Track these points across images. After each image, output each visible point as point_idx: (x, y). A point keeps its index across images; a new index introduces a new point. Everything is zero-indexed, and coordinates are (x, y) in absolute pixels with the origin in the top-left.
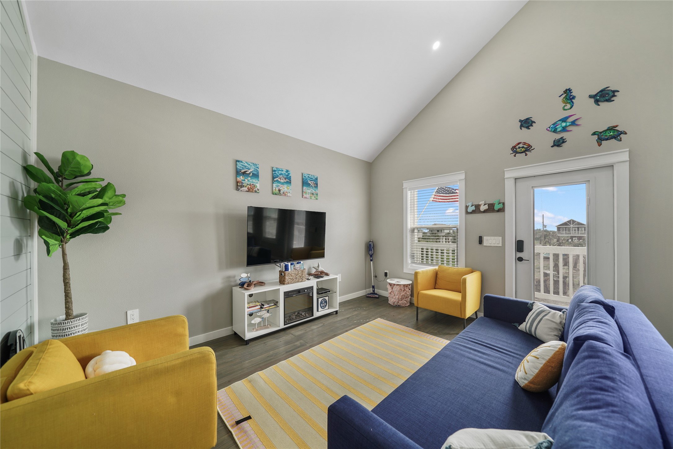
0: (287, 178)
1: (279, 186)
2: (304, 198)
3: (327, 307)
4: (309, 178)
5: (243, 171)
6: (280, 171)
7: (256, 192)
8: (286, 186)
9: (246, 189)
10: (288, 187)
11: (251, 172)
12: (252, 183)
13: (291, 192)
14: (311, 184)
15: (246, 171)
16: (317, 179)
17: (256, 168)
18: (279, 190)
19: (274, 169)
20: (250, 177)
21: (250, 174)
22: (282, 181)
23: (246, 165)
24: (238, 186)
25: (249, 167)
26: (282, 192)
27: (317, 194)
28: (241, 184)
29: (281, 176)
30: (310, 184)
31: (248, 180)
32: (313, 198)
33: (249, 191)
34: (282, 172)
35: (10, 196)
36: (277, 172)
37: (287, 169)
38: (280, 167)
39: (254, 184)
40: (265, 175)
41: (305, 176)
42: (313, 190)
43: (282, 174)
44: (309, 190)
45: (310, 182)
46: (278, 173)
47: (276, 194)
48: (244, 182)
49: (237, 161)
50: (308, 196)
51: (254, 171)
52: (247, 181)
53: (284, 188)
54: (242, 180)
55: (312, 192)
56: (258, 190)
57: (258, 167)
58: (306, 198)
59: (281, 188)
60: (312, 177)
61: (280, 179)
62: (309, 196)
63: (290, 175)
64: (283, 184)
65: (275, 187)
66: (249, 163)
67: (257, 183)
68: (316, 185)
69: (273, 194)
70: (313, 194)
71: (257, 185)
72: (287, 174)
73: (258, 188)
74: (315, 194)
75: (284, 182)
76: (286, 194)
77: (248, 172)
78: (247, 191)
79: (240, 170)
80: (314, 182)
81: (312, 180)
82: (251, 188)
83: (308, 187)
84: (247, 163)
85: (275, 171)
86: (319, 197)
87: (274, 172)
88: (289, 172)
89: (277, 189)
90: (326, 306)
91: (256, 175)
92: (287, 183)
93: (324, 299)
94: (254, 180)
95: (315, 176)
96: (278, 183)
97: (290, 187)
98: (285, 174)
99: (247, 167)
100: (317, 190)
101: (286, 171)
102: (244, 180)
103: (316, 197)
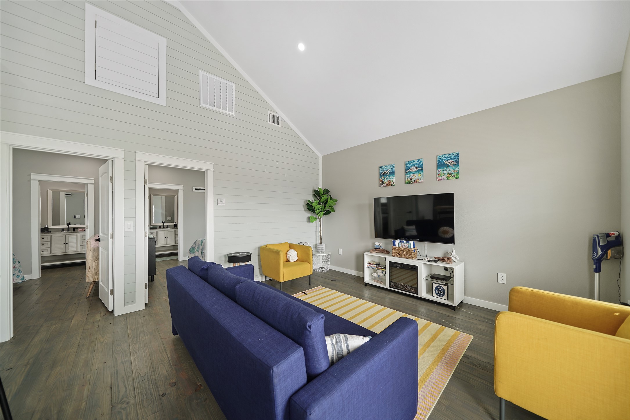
0: (419, 167)
1: (411, 176)
2: (438, 180)
3: (445, 297)
4: (445, 158)
5: (383, 173)
6: (412, 162)
7: (392, 185)
8: (417, 174)
9: (385, 185)
10: (420, 174)
11: (388, 172)
12: (389, 180)
13: (423, 178)
14: (449, 164)
15: (385, 172)
16: (457, 155)
17: (392, 168)
18: (411, 180)
19: (406, 163)
20: (388, 175)
21: (388, 173)
22: (413, 171)
23: (385, 168)
24: (381, 183)
25: (387, 168)
26: (413, 180)
27: (458, 173)
28: (382, 182)
29: (413, 167)
30: (446, 164)
31: (387, 178)
32: (451, 178)
33: (387, 185)
34: (414, 163)
35: (304, 204)
36: (408, 165)
37: (419, 159)
38: (411, 159)
39: (391, 180)
40: (400, 170)
41: (439, 158)
42: (451, 170)
43: (413, 165)
44: (445, 171)
45: (445, 163)
46: (410, 165)
47: (407, 183)
48: (384, 180)
49: (380, 167)
50: (443, 177)
51: (391, 170)
52: (385, 179)
53: (415, 177)
54: (383, 179)
55: (450, 172)
56: (393, 183)
57: (393, 167)
58: (441, 180)
59: (412, 178)
60: (450, 156)
61: (411, 170)
62: (446, 177)
63: (421, 163)
64: (414, 173)
65: (407, 178)
66: (387, 166)
67: (393, 178)
68: (457, 163)
69: (406, 184)
70: (451, 174)
71: (392, 180)
72: (418, 163)
73: (394, 182)
74: (454, 173)
75: (416, 171)
76: (418, 181)
77: (386, 173)
78: (386, 186)
79: (382, 172)
80: (453, 160)
81: (449, 160)
82: (388, 183)
83: (444, 168)
84: (385, 166)
85: (407, 164)
86: (460, 176)
87: (406, 166)
88: (421, 161)
89: (409, 179)
90: (443, 295)
91: (392, 173)
92: (419, 171)
93: (441, 287)
94: (390, 177)
95: (454, 154)
96: (409, 174)
97: (422, 174)
98: (417, 163)
99: (386, 169)
100: (457, 168)
101: (417, 161)
102: (384, 179)
103: (456, 176)
